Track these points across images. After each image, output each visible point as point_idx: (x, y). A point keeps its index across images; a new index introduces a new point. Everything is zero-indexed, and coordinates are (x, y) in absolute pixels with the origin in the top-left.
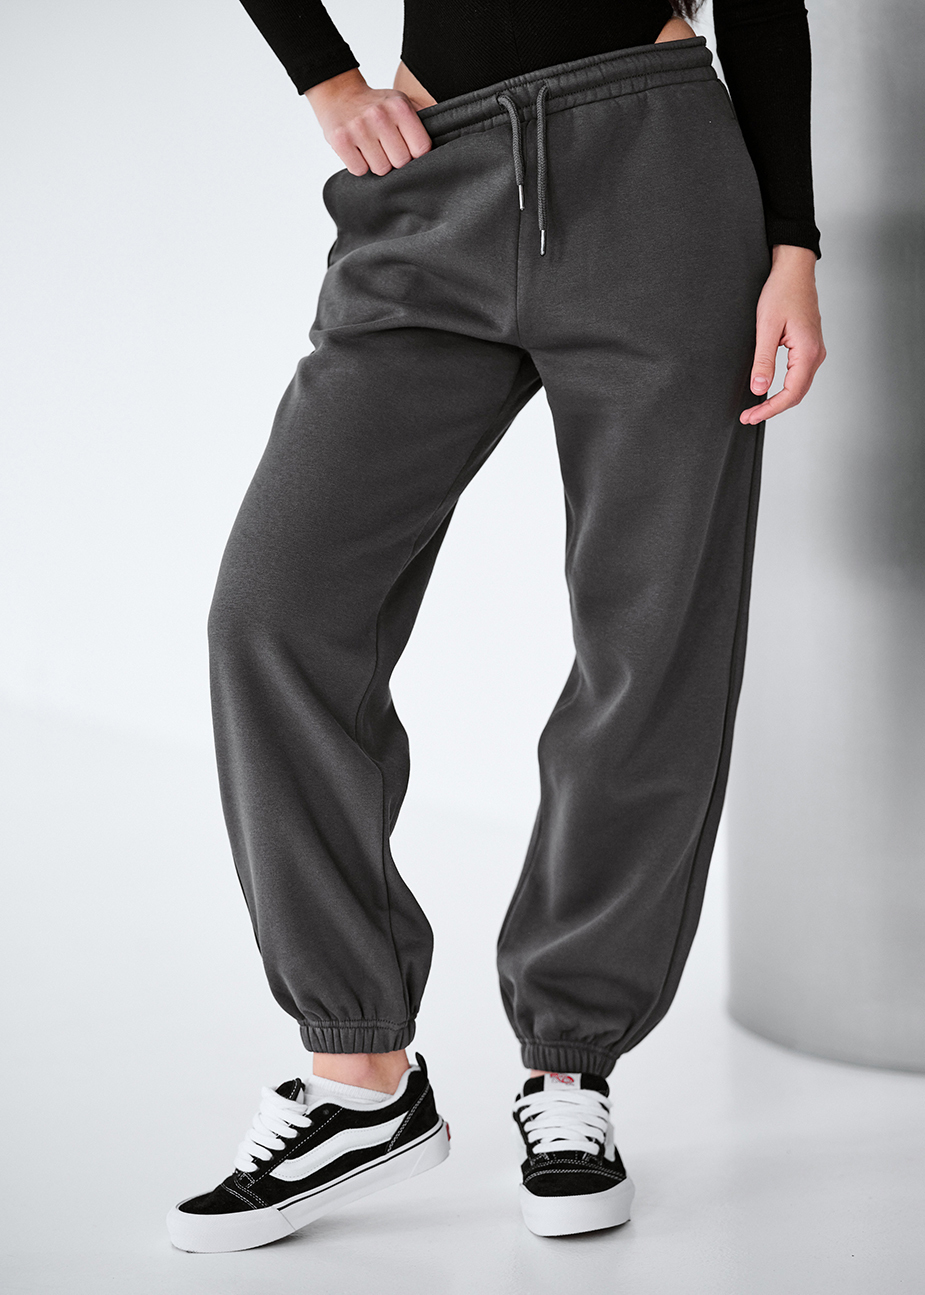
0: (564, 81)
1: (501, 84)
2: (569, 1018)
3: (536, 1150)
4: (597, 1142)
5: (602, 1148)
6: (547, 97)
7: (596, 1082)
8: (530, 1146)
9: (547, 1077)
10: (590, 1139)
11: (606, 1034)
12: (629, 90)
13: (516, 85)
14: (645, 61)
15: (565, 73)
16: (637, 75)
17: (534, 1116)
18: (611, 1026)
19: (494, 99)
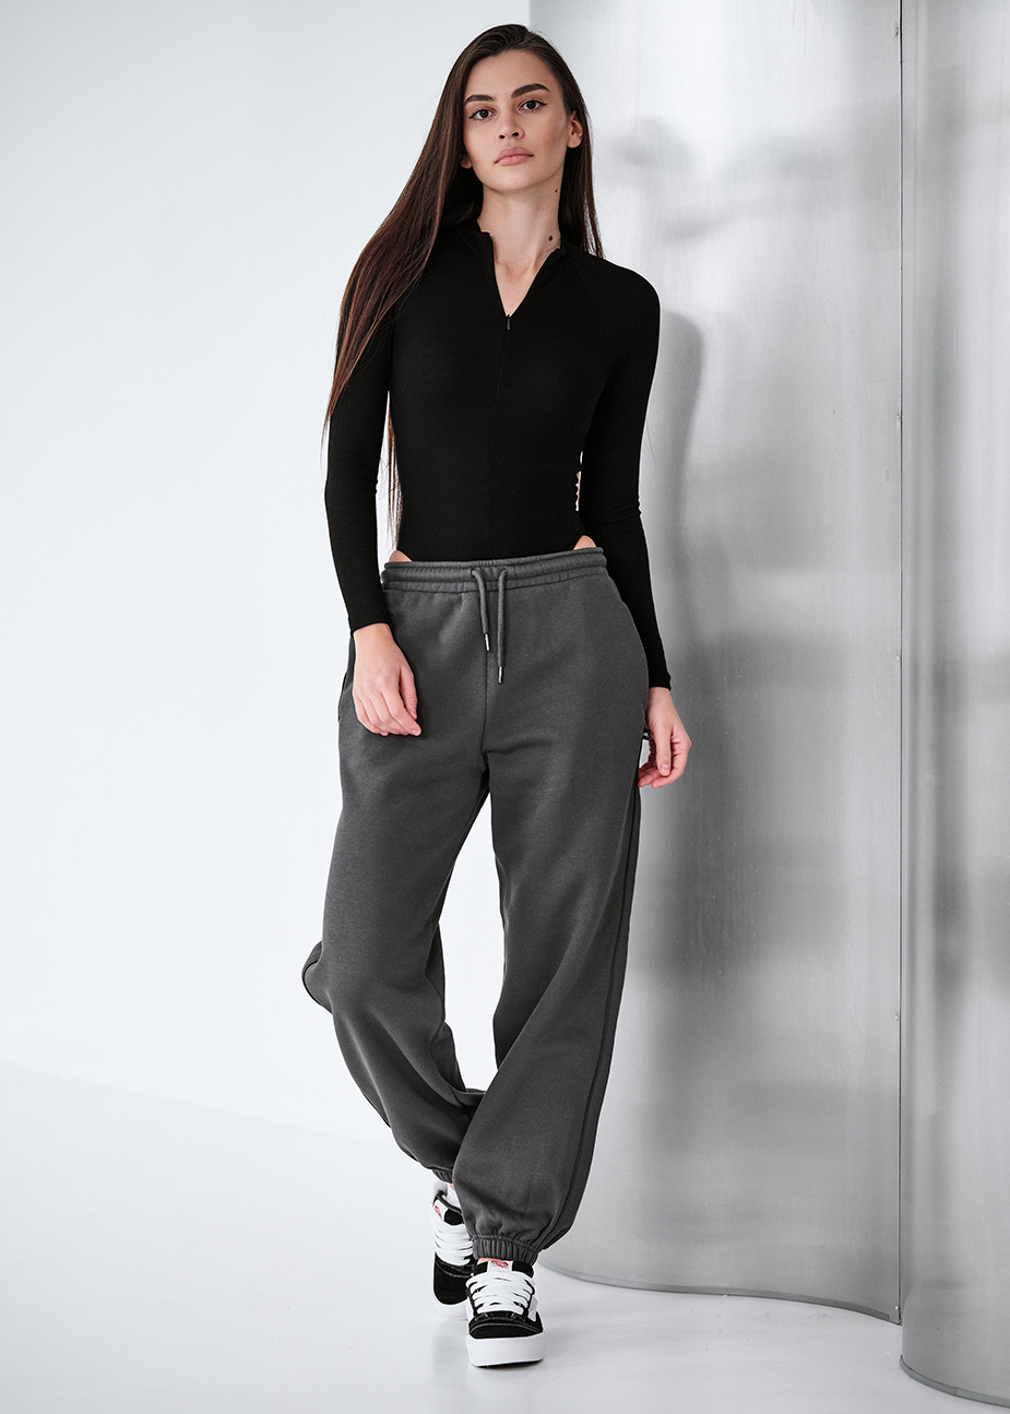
0: (518, 570)
1: (476, 563)
2: (496, 1217)
3: (479, 1311)
4: (522, 1306)
5: (526, 1311)
6: (506, 579)
7: (524, 1266)
8: (475, 1309)
9: (490, 1261)
10: (517, 1304)
11: (525, 1232)
12: (557, 579)
13: (486, 566)
14: (568, 561)
15: (519, 564)
16: (562, 570)
17: (479, 1289)
18: (526, 1226)
19: (469, 571)
